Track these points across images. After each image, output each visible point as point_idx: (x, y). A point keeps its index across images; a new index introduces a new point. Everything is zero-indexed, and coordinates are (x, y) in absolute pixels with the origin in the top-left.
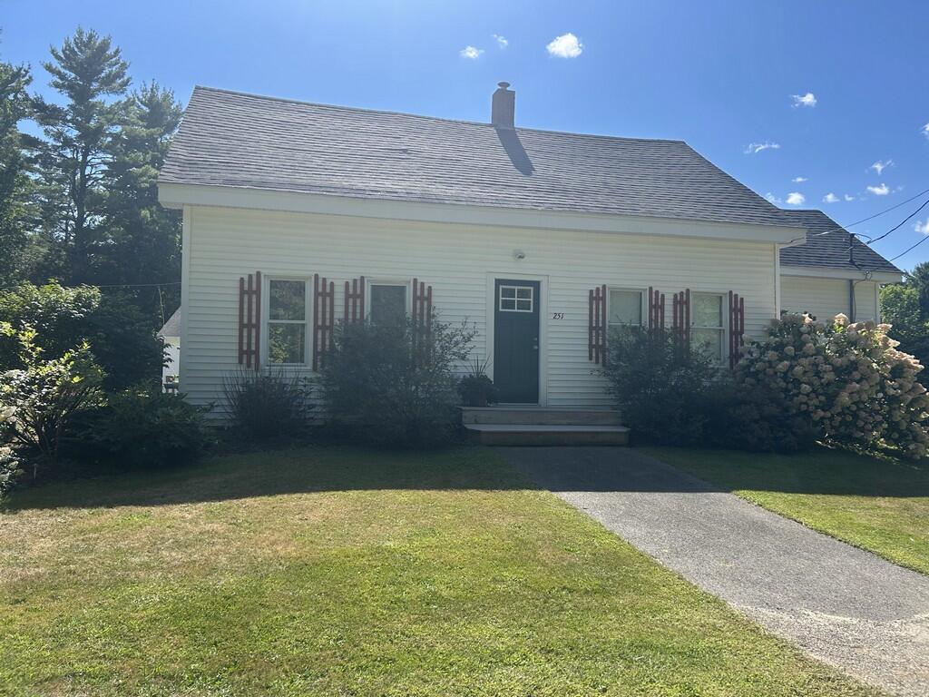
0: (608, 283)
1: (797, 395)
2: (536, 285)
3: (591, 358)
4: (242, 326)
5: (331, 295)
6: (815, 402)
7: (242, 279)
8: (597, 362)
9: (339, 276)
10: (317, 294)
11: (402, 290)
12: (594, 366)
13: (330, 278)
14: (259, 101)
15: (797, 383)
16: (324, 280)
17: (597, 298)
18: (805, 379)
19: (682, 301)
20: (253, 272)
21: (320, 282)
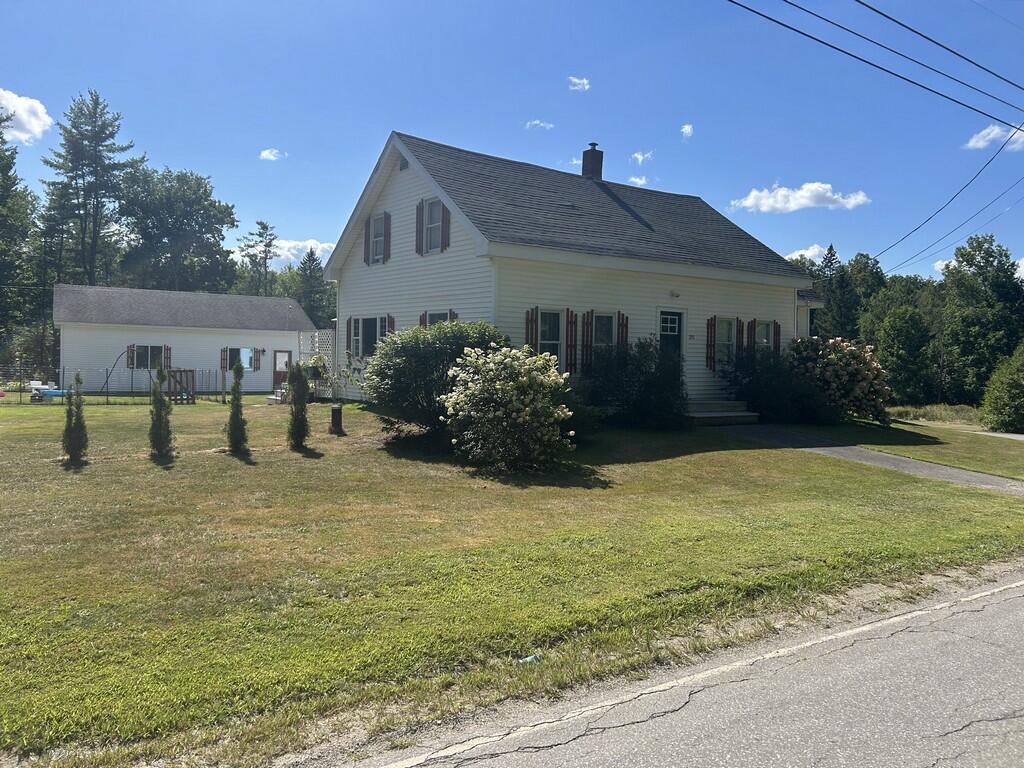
0: (718, 314)
1: (828, 389)
2: (680, 315)
3: (707, 366)
5: (575, 323)
7: (528, 312)
8: (710, 369)
9: (580, 310)
10: (568, 322)
11: (612, 318)
12: (708, 371)
13: (575, 310)
15: (827, 382)
16: (572, 312)
17: (711, 324)
18: (831, 380)
19: (752, 325)
20: (534, 307)
21: (570, 314)
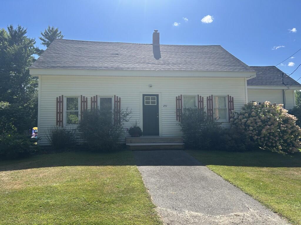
0: (183, 94)
1: (248, 131)
2: (157, 96)
3: (177, 120)
4: (57, 113)
5: (87, 102)
6: (255, 133)
7: (57, 98)
8: (179, 121)
9: (89, 95)
10: (82, 102)
11: (111, 99)
12: (178, 123)
13: (86, 96)
14: (75, 42)
15: (249, 126)
16: (84, 97)
17: (179, 99)
18: (251, 125)
19: (210, 99)
20: (61, 95)
21: (83, 98)
